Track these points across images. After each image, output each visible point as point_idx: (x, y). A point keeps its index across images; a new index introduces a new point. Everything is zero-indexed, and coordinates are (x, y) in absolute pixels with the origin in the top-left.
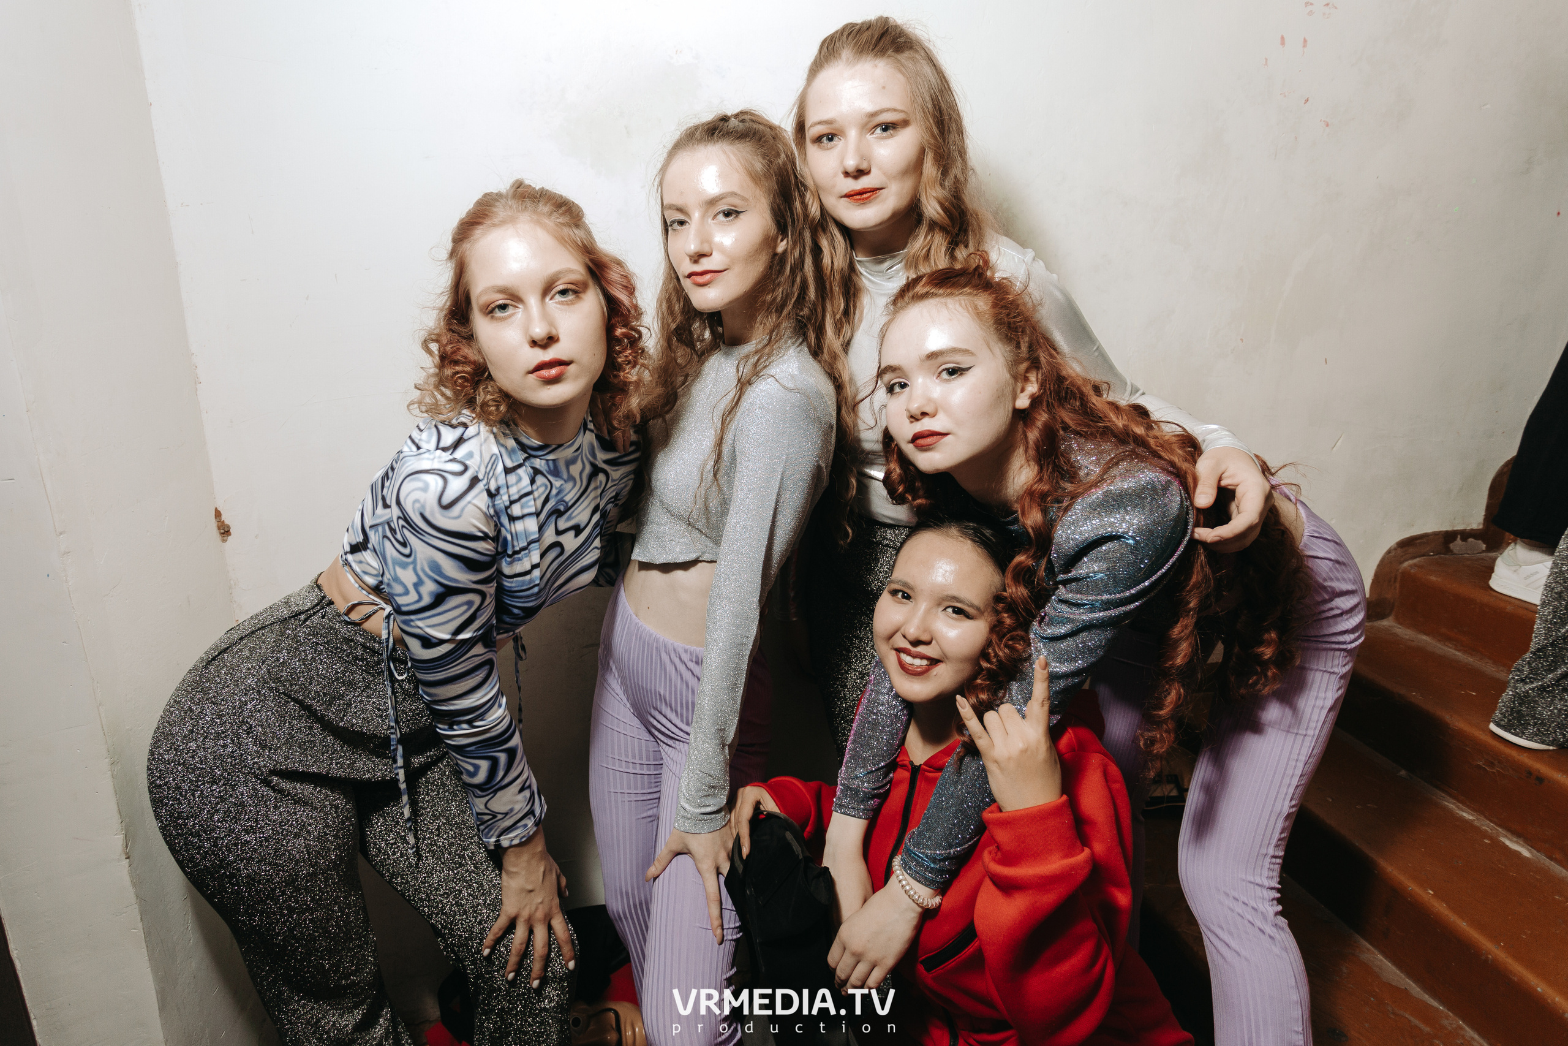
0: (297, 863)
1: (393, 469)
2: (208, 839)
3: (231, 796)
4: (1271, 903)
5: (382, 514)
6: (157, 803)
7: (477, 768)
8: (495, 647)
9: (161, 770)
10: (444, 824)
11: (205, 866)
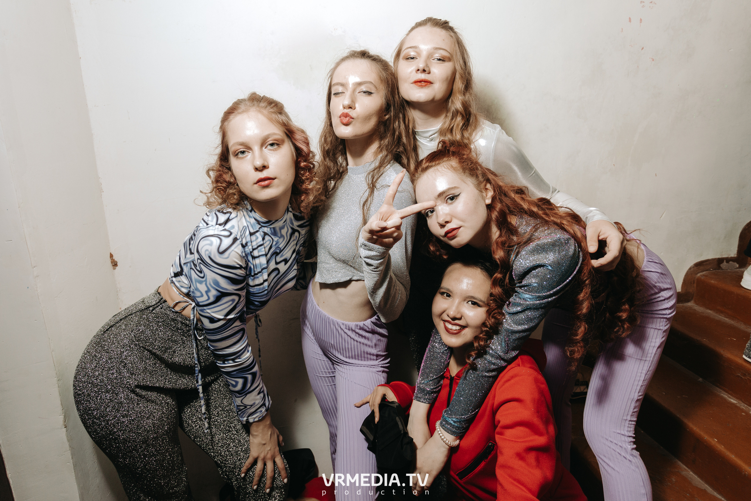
0: (148, 432)
1: (195, 235)
2: (104, 421)
3: (116, 399)
4: (629, 444)
5: (190, 257)
6: (78, 403)
7: (237, 383)
8: (245, 322)
9: (80, 386)
10: (220, 410)
11: (102, 434)
